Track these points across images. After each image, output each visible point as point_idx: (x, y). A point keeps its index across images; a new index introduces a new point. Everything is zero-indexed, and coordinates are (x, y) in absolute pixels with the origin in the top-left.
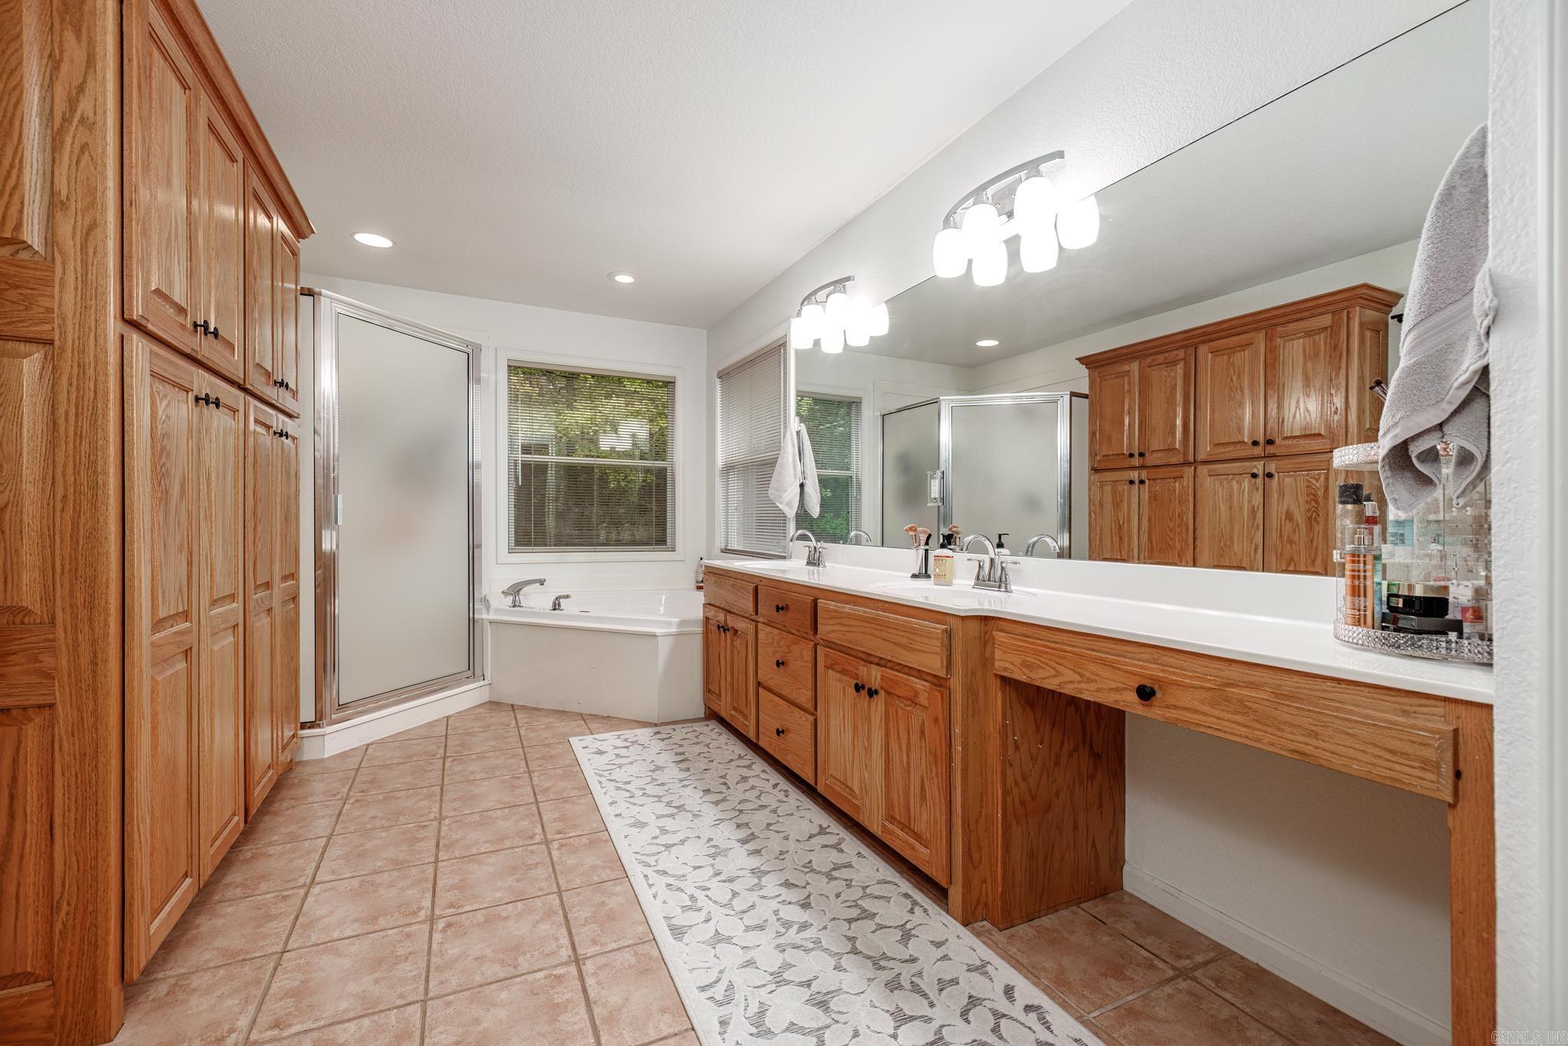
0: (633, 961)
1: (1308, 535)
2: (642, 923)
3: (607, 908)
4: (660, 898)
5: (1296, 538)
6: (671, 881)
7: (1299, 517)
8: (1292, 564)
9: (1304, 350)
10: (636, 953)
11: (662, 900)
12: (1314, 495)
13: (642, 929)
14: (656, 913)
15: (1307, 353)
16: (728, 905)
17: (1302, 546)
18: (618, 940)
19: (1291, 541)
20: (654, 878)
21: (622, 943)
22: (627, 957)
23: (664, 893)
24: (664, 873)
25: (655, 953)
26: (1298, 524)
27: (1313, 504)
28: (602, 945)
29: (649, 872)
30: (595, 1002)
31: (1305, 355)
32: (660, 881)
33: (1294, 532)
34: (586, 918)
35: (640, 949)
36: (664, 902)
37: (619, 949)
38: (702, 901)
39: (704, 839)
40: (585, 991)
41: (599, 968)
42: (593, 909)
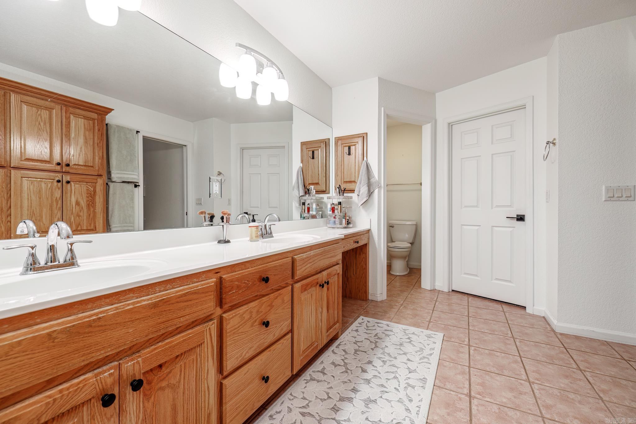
0: (447, 383)
1: (88, 213)
2: (435, 394)
3: (447, 411)
4: (420, 398)
5: (81, 214)
6: (407, 402)
7: (83, 203)
8: (80, 226)
9: (84, 125)
10: (445, 385)
11: (420, 396)
12: (90, 194)
13: (437, 392)
14: (426, 394)
15: (86, 127)
16: (395, 378)
17: (85, 217)
18: (449, 394)
19: (79, 216)
20: (414, 410)
21: (449, 392)
22: (448, 386)
23: (416, 399)
24: (407, 410)
25: (437, 381)
26: (82, 208)
27: (90, 198)
28: (457, 396)
29: (413, 415)
30: (467, 380)
31: (85, 128)
32: (412, 407)
33: (81, 211)
34: (460, 412)
35: (442, 385)
36: (419, 395)
37: (451, 390)
38: (403, 385)
39: (365, 416)
40: (470, 385)
41: (461, 388)
42: (455, 415)
